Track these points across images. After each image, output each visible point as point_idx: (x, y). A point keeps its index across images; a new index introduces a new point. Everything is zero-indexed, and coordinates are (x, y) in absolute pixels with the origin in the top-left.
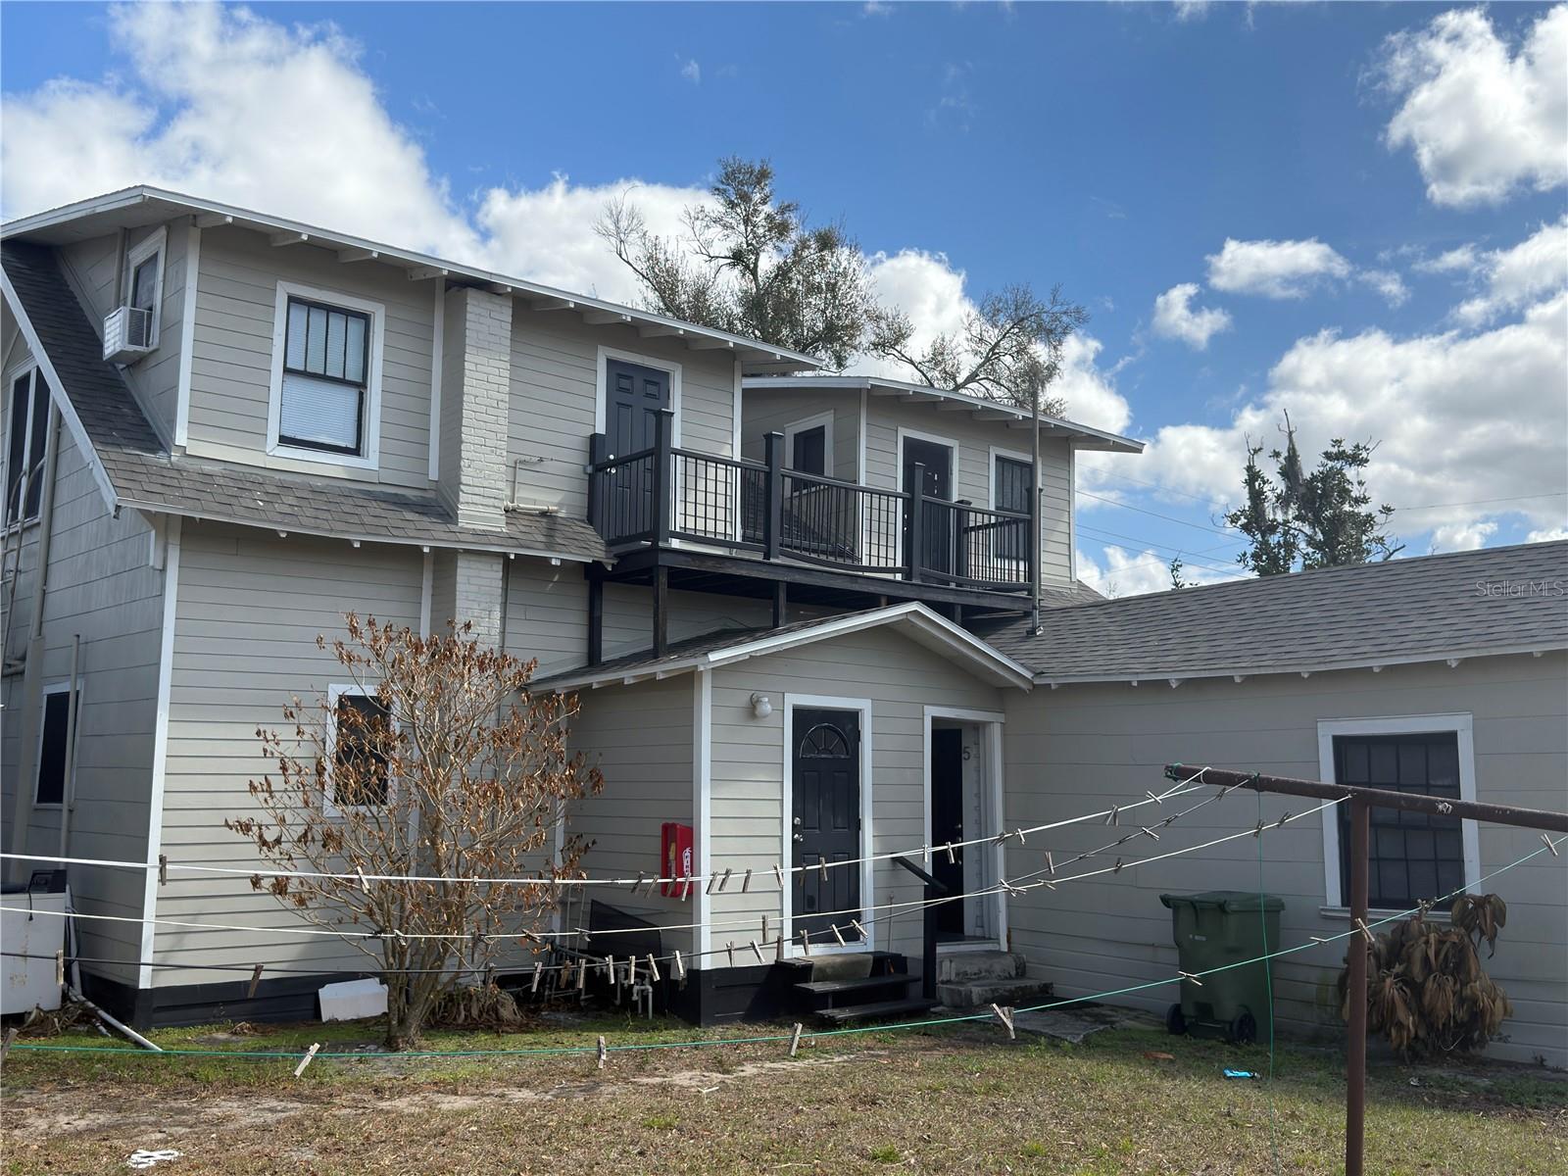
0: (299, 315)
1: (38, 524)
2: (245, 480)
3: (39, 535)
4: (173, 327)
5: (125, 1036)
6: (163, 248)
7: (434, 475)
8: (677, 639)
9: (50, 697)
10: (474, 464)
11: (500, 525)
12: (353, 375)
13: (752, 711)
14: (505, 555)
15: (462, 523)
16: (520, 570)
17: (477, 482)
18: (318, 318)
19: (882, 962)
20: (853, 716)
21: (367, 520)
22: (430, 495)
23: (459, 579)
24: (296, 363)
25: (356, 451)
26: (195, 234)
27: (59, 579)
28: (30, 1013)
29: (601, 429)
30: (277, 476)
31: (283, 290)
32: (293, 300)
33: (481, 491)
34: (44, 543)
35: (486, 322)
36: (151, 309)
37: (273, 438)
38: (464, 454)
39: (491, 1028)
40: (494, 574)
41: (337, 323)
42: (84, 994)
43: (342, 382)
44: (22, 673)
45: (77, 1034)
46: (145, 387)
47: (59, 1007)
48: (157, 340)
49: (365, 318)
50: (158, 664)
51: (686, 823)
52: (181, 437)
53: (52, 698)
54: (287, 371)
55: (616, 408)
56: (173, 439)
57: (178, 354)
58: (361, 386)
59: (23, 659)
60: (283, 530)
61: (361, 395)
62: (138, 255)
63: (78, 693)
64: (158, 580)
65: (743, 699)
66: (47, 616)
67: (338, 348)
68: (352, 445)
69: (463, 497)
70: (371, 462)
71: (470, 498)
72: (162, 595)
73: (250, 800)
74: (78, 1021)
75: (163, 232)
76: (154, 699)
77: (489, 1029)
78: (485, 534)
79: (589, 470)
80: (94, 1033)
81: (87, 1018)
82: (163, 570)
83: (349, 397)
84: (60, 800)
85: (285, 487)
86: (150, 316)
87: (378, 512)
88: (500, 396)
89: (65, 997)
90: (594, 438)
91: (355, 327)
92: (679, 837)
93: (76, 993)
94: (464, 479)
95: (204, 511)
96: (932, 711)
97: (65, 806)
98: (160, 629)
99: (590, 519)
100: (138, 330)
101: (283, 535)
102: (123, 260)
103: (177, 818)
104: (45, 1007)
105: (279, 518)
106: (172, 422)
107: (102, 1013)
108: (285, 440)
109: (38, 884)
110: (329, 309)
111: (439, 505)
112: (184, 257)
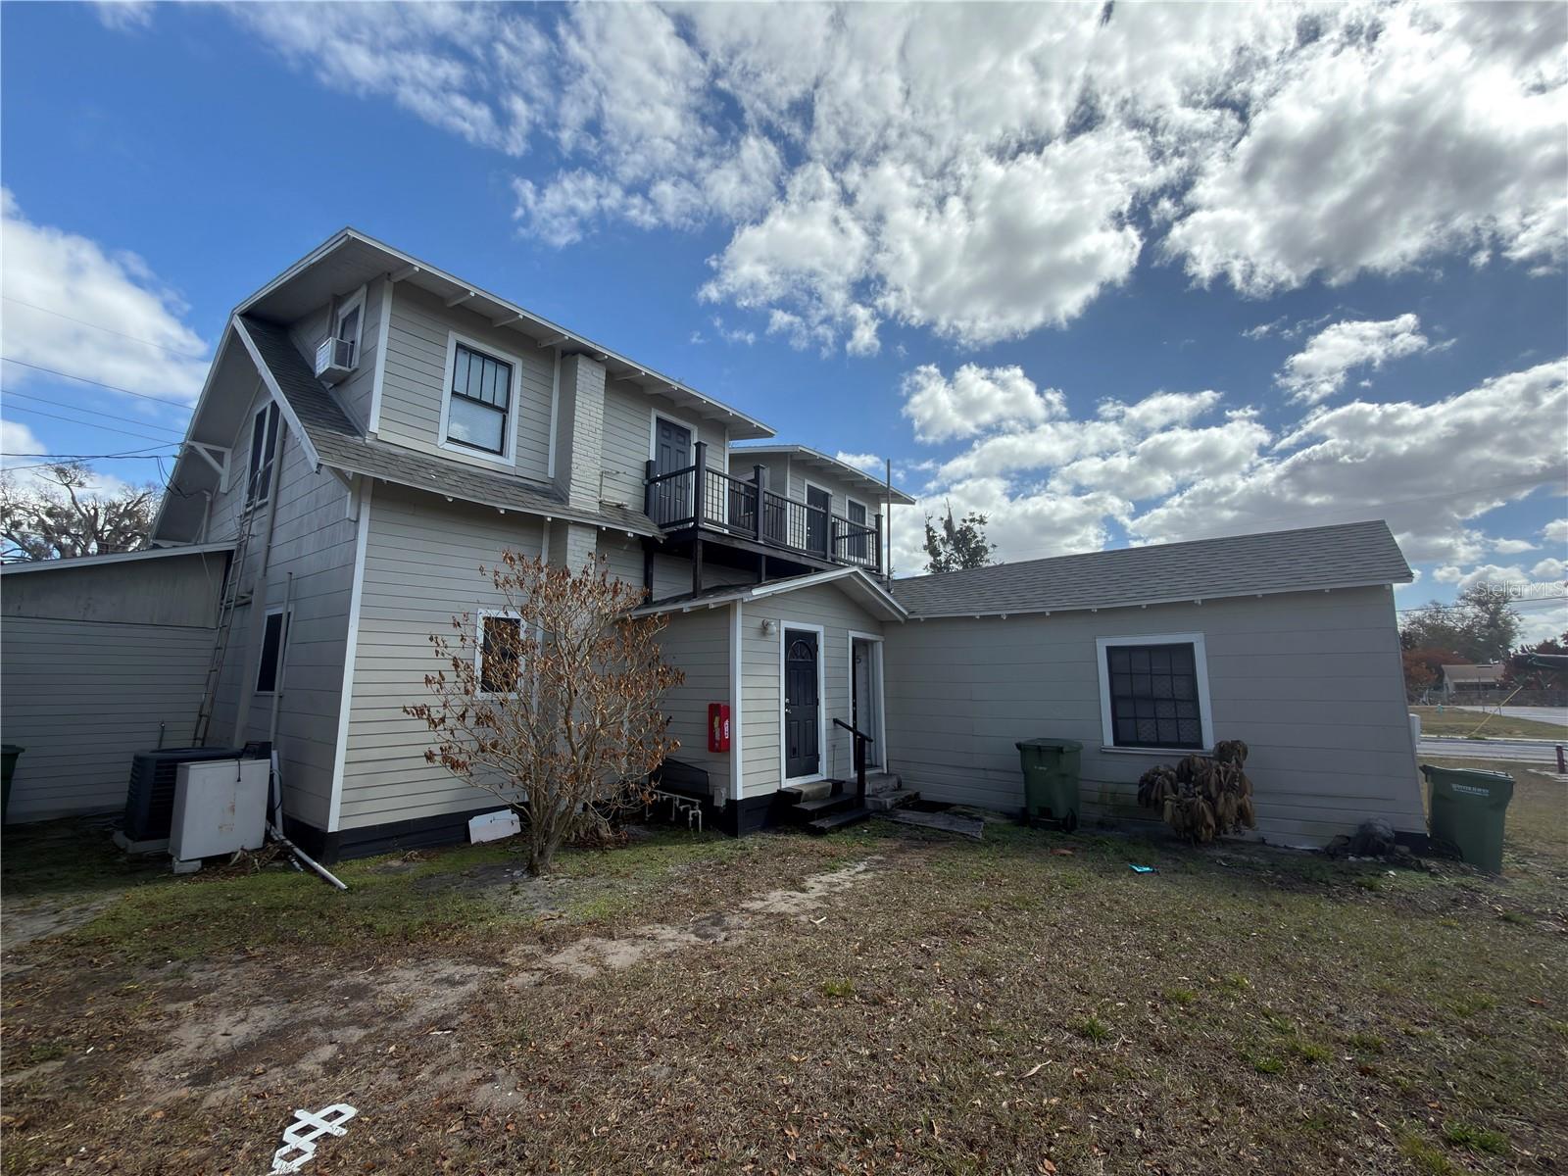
0: (463, 359)
1: (267, 503)
2: (422, 463)
3: (266, 511)
4: (369, 356)
5: (315, 872)
6: (364, 299)
7: (551, 474)
8: (708, 587)
9: (270, 617)
10: (581, 467)
11: (595, 509)
12: (500, 403)
13: (764, 629)
14: (598, 528)
15: (572, 505)
16: (608, 538)
17: (582, 479)
18: (477, 363)
19: (837, 786)
20: (813, 636)
21: (508, 496)
22: (548, 487)
23: (569, 541)
24: (461, 389)
25: (500, 453)
26: (388, 286)
27: (280, 536)
28: (236, 853)
29: (653, 458)
30: (445, 463)
31: (454, 338)
32: (459, 346)
33: (583, 485)
34: (270, 516)
35: (590, 381)
36: (353, 342)
37: (442, 438)
38: (574, 460)
39: (596, 845)
40: (590, 541)
41: (489, 368)
42: (284, 835)
43: (492, 406)
44: (249, 603)
45: (275, 870)
46: (348, 396)
47: (260, 845)
48: (357, 363)
49: (509, 366)
50: (351, 589)
51: (726, 703)
52: (374, 425)
53: (270, 618)
54: (454, 394)
55: (661, 447)
56: (367, 428)
57: (373, 369)
58: (504, 411)
59: (251, 592)
60: (450, 496)
61: (504, 417)
62: (344, 311)
63: (289, 614)
64: (352, 530)
65: (758, 623)
66: (272, 562)
67: (490, 386)
68: (498, 450)
69: (572, 488)
70: (510, 461)
71: (577, 489)
72: (355, 539)
73: (423, 689)
74: (277, 858)
75: (364, 289)
76: (345, 615)
77: (595, 847)
78: (586, 513)
79: (646, 482)
80: (289, 868)
81: (284, 855)
82: (357, 521)
83: (497, 418)
84: (272, 689)
85: (454, 471)
86: (352, 348)
87: (516, 492)
88: (597, 426)
89: (268, 837)
90: (649, 463)
91: (502, 373)
92: (721, 712)
93: (278, 833)
94: (573, 476)
95: (390, 475)
96: (852, 634)
97: (276, 693)
98: (353, 564)
99: (646, 512)
100: (343, 354)
101: (450, 500)
102: (334, 316)
103: (361, 702)
104: (249, 846)
105: (447, 487)
106: (367, 416)
107: (297, 850)
108: (449, 439)
109: (248, 752)
110: (485, 357)
111: (557, 492)
112: (379, 303)
